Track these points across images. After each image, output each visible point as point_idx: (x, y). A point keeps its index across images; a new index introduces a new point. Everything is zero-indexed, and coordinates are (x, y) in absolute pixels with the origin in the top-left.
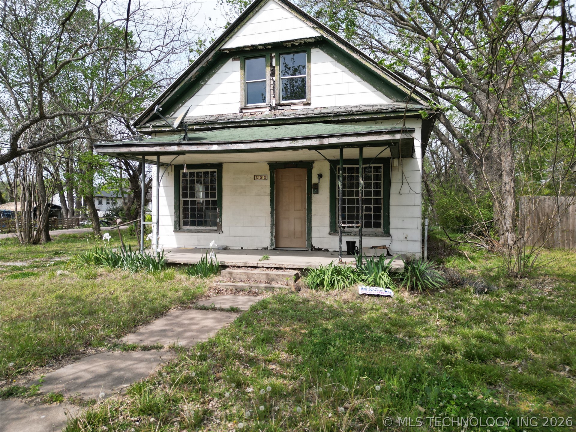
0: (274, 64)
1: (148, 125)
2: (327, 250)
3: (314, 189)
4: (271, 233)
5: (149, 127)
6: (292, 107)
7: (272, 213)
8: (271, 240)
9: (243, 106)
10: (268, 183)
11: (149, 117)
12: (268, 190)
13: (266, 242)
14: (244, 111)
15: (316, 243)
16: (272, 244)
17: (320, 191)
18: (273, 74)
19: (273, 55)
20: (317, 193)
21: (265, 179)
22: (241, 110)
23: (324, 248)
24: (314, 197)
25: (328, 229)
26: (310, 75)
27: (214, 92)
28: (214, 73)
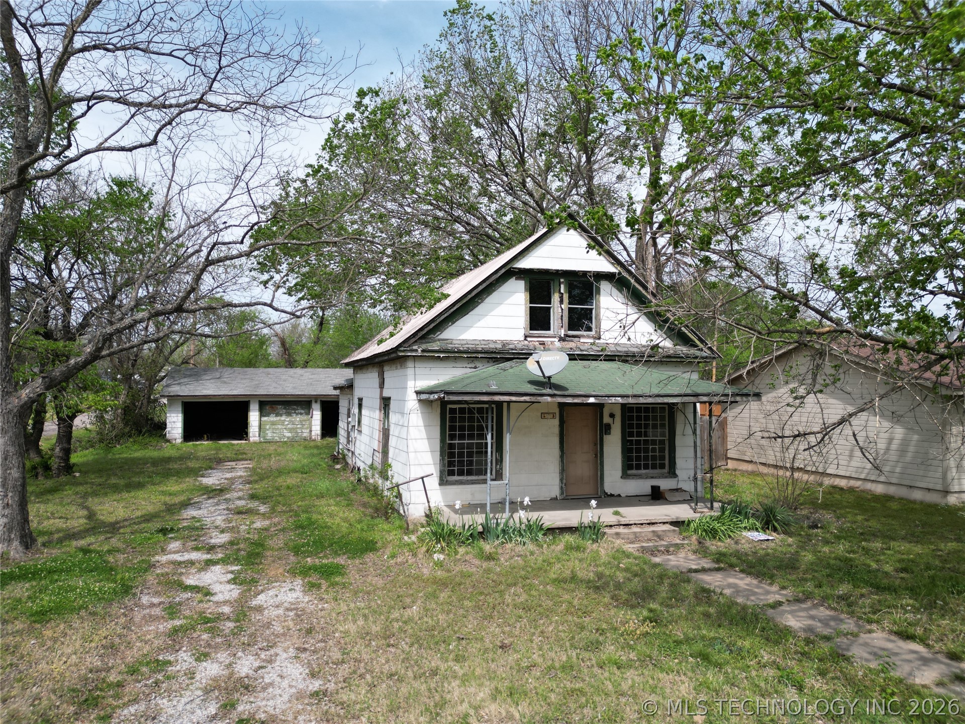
0: (562, 291)
1: (415, 347)
2: (619, 495)
3: (607, 429)
4: (561, 480)
5: (416, 351)
6: (582, 340)
7: (562, 457)
8: (561, 488)
9: (527, 334)
10: (556, 422)
11: (417, 337)
12: (556, 430)
13: (555, 491)
14: (529, 339)
15: (609, 488)
16: (562, 493)
17: (612, 431)
18: (561, 302)
19: (562, 280)
20: (610, 434)
21: (554, 417)
22: (526, 337)
23: (615, 493)
24: (606, 438)
25: (620, 473)
26: (598, 307)
27: (492, 313)
28: (494, 291)
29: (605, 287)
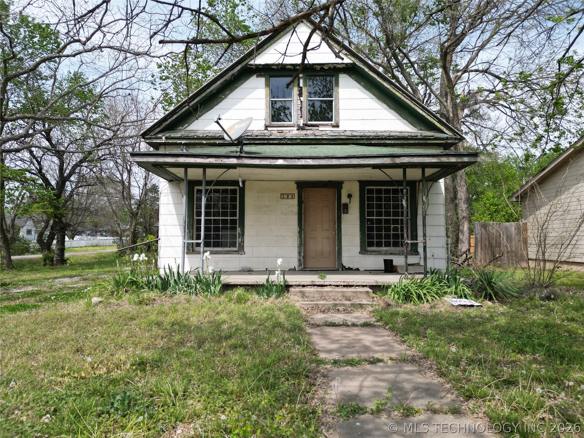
0: (301, 85)
1: (159, 136)
2: (358, 269)
3: (344, 209)
4: (299, 253)
5: (161, 138)
6: (321, 128)
7: (300, 232)
8: (300, 260)
9: (268, 124)
10: (295, 202)
11: (162, 127)
12: (296, 209)
13: (294, 263)
14: (269, 129)
15: (346, 263)
16: (300, 265)
17: (350, 211)
18: (300, 95)
19: (301, 75)
20: (347, 213)
21: (292, 198)
22: (266, 127)
23: (354, 267)
24: (344, 217)
25: (358, 249)
26: (337, 98)
27: (235, 107)
28: (236, 88)
29: (344, 80)
